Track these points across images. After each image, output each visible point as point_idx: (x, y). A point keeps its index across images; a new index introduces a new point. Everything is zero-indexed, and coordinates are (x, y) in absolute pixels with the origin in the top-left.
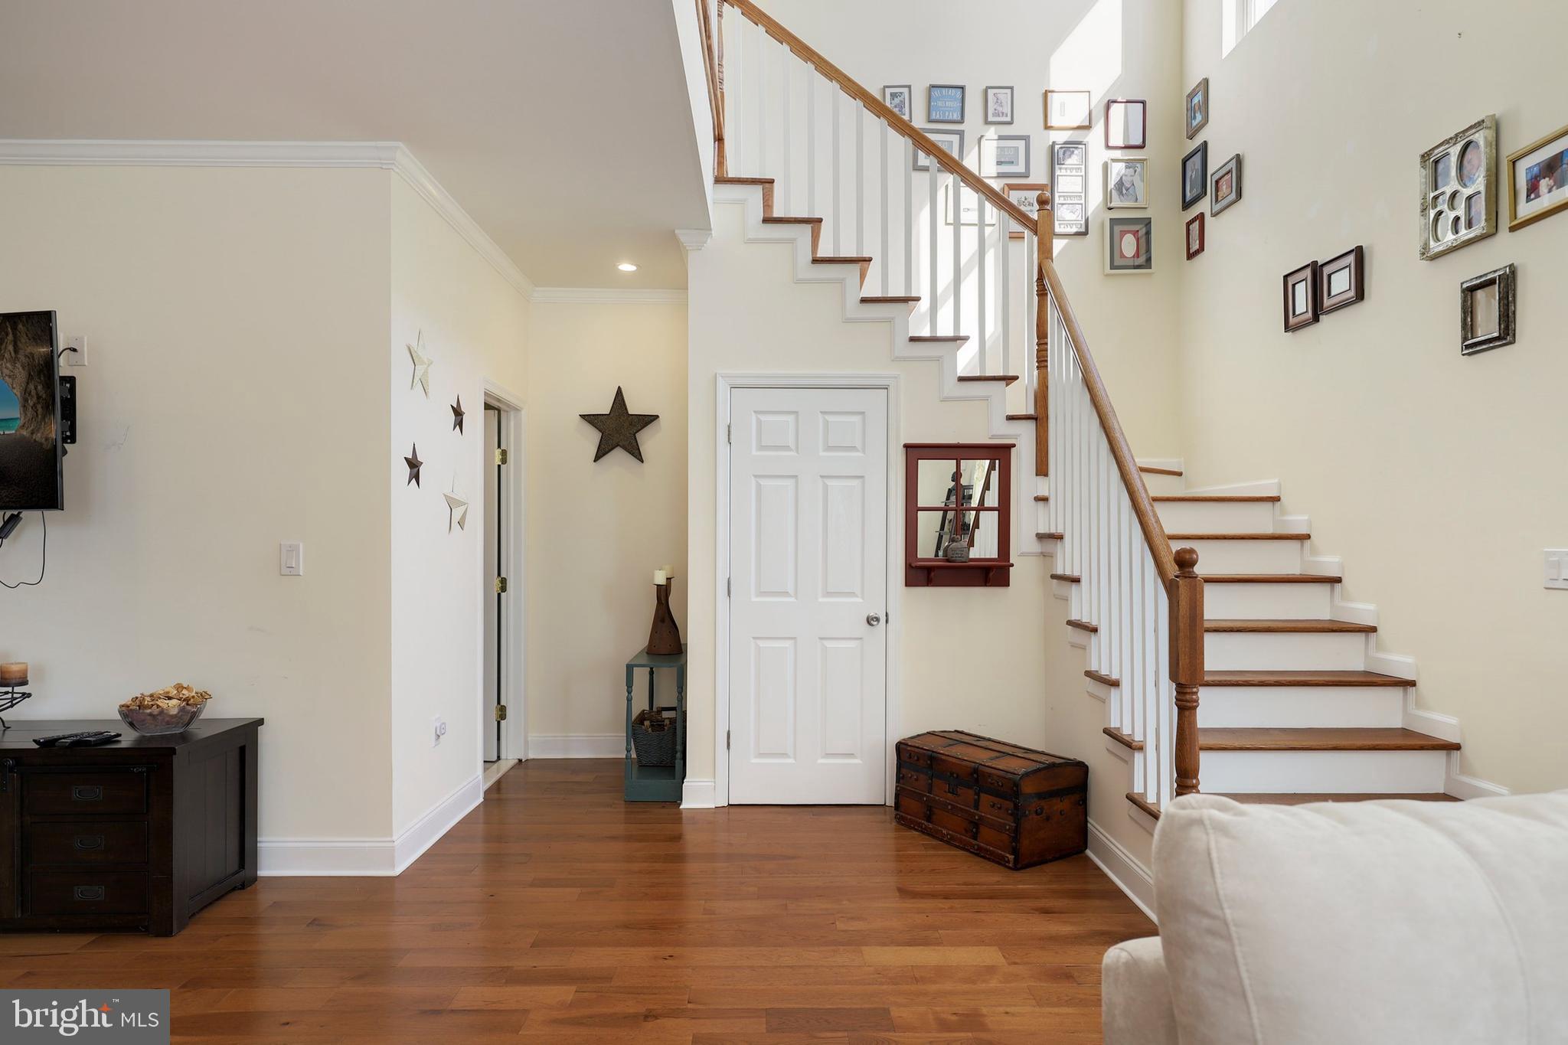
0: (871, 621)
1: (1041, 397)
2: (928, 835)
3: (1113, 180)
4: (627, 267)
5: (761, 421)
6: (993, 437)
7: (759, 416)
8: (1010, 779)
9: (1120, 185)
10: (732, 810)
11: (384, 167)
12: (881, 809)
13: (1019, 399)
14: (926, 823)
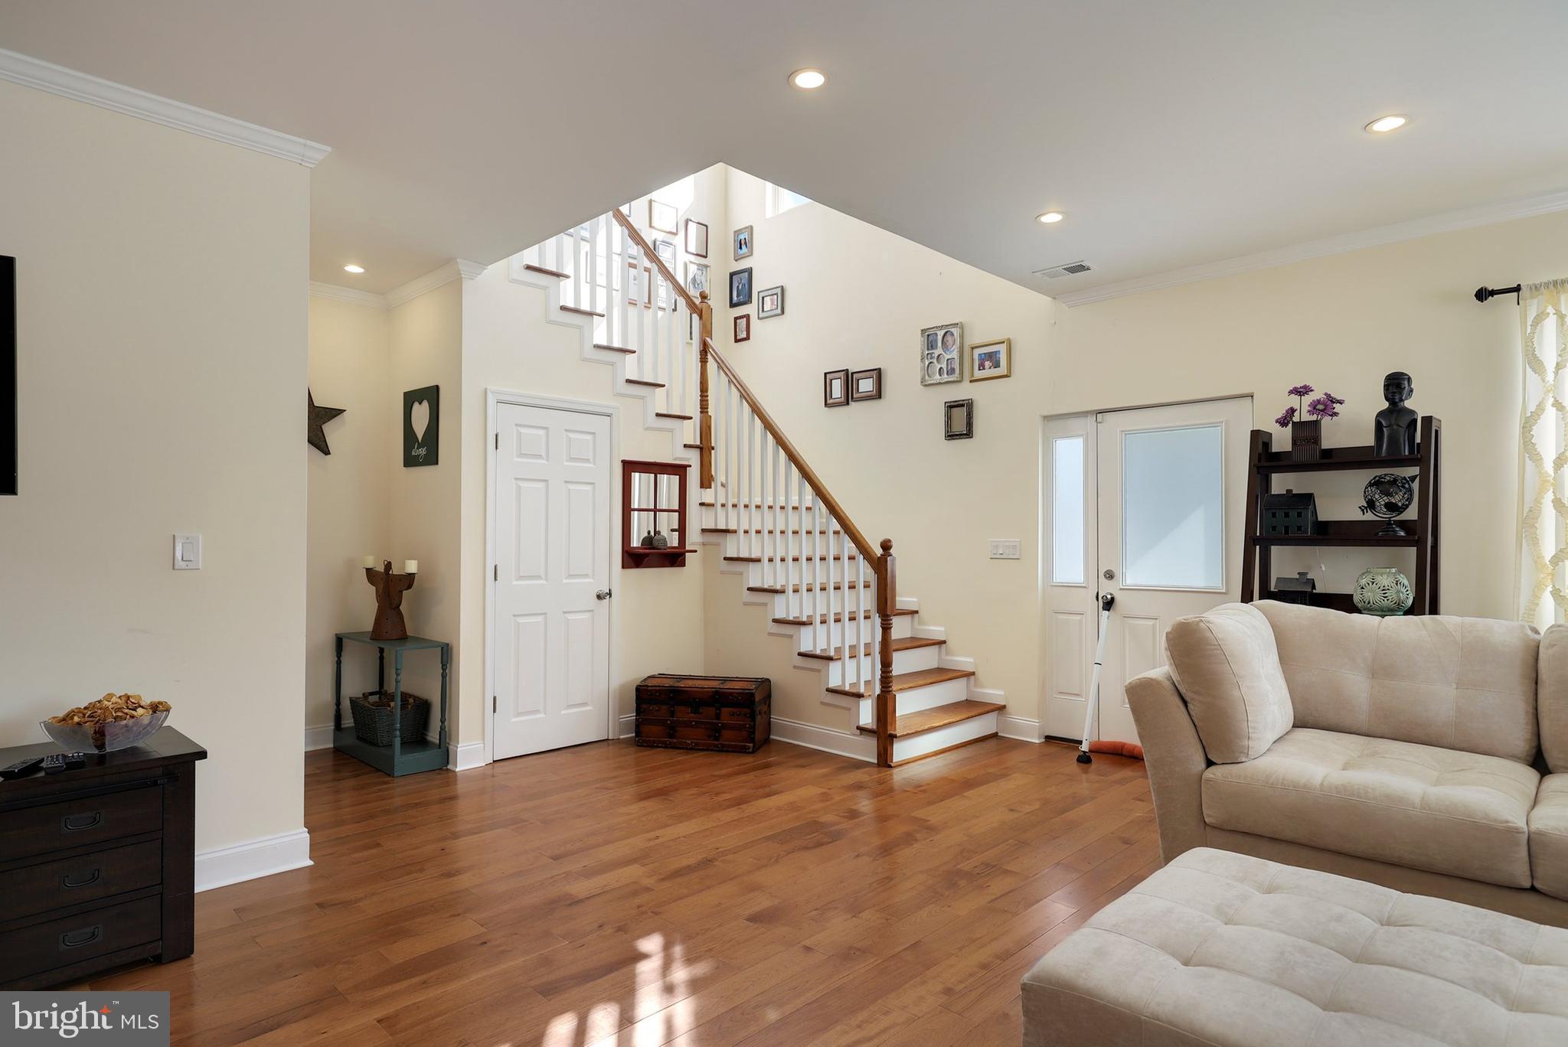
0: (599, 597)
1: (705, 430)
2: (672, 748)
3: (690, 277)
4: (354, 269)
5: (521, 433)
6: (676, 459)
7: (519, 428)
8: (748, 693)
9: (694, 280)
10: (496, 765)
11: (303, 164)
12: (606, 743)
13: (690, 432)
14: (670, 740)
